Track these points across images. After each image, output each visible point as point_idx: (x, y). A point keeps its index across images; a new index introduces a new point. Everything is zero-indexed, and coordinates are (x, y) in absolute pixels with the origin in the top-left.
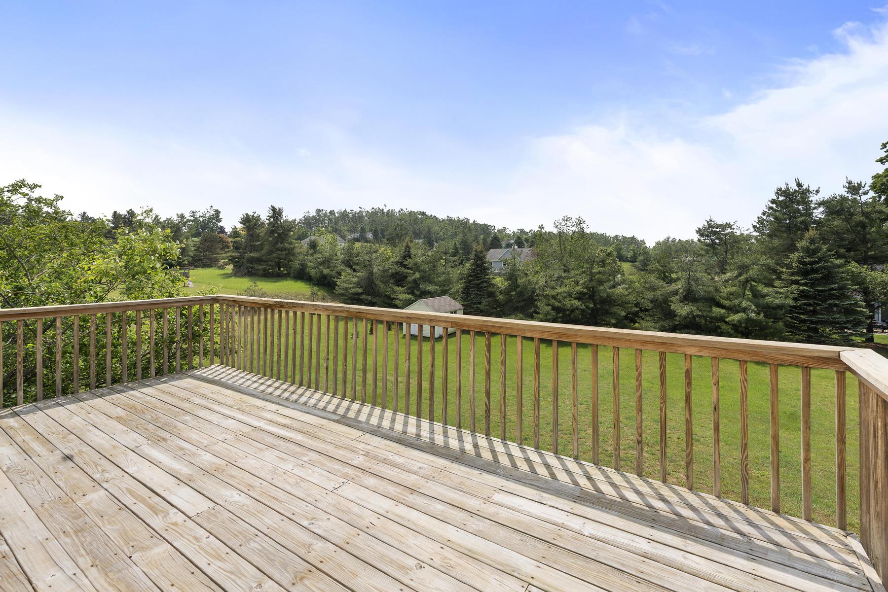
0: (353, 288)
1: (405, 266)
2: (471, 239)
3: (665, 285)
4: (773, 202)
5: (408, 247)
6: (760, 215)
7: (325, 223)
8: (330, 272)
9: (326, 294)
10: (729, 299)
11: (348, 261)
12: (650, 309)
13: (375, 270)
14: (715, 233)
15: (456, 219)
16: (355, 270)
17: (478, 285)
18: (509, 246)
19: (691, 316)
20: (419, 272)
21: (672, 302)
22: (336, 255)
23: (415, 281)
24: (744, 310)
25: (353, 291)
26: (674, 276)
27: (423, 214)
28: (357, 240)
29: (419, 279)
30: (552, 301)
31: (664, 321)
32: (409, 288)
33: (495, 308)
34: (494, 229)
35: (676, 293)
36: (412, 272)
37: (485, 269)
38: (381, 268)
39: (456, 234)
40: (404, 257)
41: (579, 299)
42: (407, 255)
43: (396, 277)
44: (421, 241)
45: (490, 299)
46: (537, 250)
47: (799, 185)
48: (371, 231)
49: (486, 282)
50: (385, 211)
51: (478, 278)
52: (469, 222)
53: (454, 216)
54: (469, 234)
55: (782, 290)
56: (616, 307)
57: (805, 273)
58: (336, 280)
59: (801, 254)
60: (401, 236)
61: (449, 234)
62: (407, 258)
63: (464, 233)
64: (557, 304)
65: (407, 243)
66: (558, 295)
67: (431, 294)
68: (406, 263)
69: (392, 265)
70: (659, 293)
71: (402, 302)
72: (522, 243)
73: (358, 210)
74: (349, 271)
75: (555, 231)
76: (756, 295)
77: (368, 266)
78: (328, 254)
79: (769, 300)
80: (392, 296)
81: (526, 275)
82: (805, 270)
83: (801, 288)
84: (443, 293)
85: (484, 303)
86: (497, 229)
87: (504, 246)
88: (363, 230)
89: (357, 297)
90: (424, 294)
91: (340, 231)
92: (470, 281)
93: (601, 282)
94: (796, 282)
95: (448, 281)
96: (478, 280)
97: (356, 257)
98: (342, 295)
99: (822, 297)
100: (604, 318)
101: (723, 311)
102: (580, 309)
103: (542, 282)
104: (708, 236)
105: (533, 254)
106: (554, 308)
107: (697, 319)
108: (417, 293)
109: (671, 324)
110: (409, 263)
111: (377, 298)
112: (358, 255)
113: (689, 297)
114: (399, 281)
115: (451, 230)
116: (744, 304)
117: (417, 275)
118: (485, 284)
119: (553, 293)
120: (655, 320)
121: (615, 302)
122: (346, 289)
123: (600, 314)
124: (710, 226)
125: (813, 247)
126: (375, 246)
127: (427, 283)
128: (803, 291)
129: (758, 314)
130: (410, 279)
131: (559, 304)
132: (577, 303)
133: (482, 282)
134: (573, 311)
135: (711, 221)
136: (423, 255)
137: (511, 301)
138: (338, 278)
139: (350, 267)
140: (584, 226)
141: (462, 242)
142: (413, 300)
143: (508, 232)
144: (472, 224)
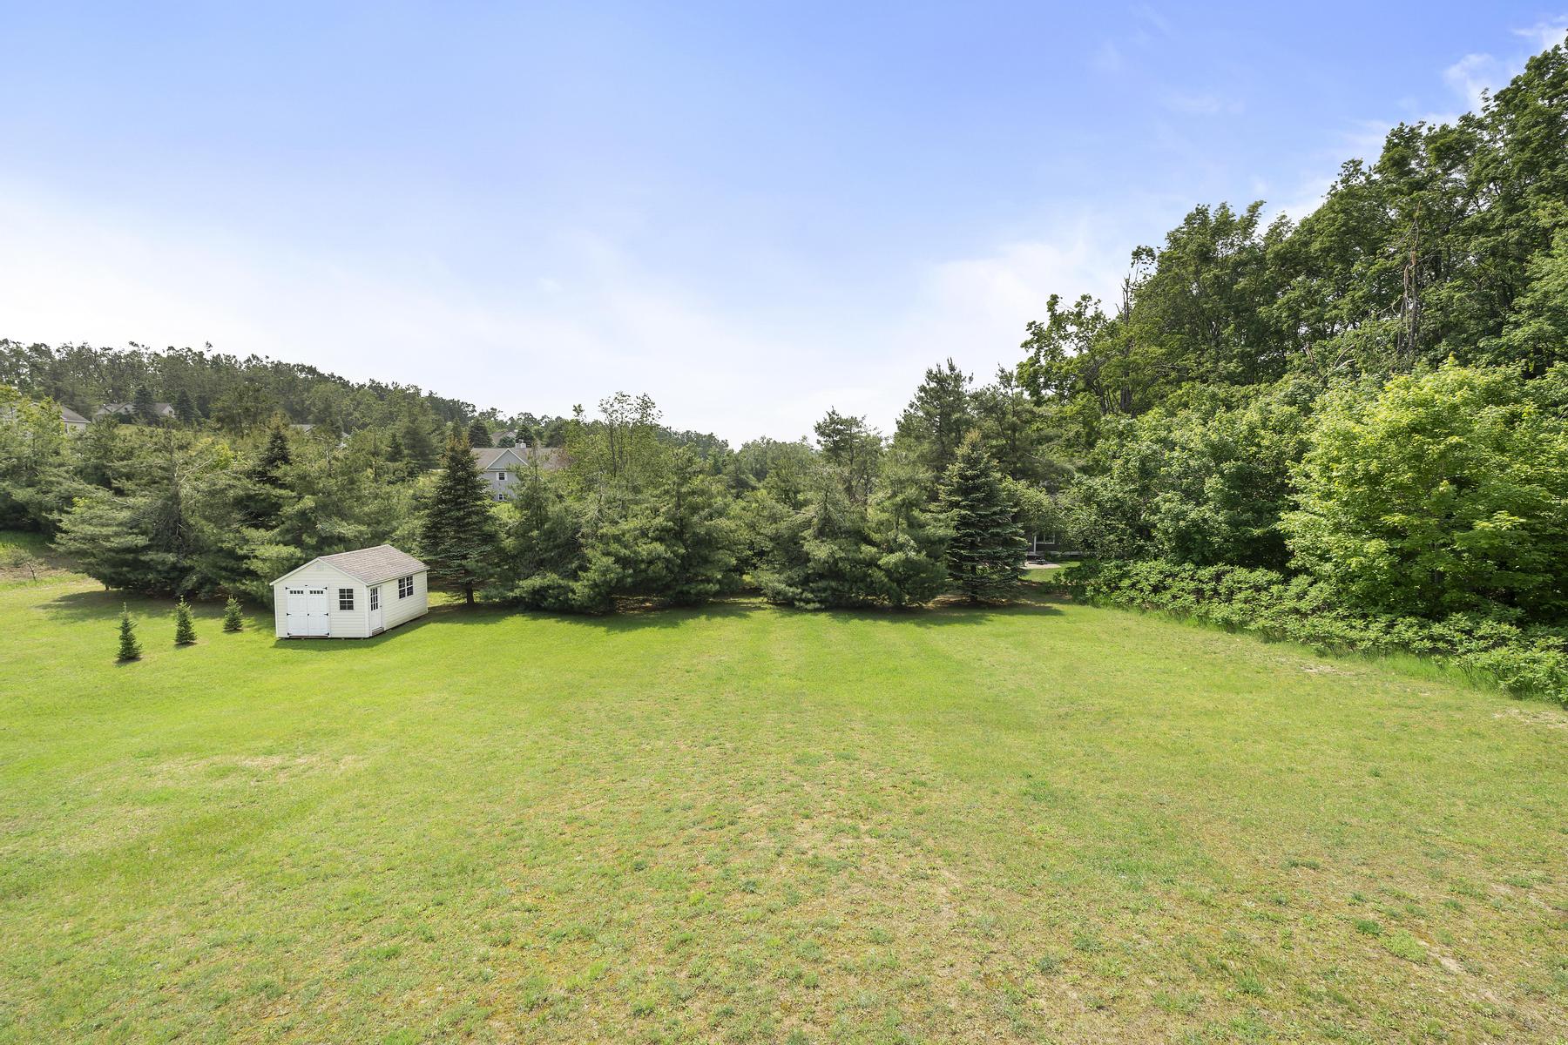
0: (117, 534)
1: (274, 482)
2: (428, 428)
3: (792, 512)
4: (923, 389)
5: (278, 437)
6: (907, 408)
7: (19, 375)
8: (39, 497)
9: (24, 553)
10: (878, 531)
11: (96, 468)
12: (769, 552)
13: (185, 490)
14: (839, 432)
15: (391, 387)
16: (119, 492)
17: (458, 519)
18: (506, 443)
19: (831, 560)
20: (313, 494)
21: (805, 539)
22: (57, 453)
23: (303, 514)
24: (901, 547)
25: (116, 542)
26: (800, 497)
27: (312, 370)
28: (126, 419)
29: (313, 510)
30: (614, 547)
31: (791, 569)
32: (288, 531)
33: (498, 565)
34: (474, 411)
35: (807, 524)
36: (294, 494)
37: (474, 487)
38: (203, 486)
39: (390, 417)
40: (271, 461)
41: (660, 539)
42: (279, 455)
43: (247, 507)
44: (307, 427)
45: (488, 548)
46: (569, 452)
47: (952, 368)
48: (168, 400)
49: (477, 513)
50: (208, 356)
51: (458, 505)
52: (419, 394)
53: (385, 380)
54: (424, 418)
55: (941, 516)
56: (721, 551)
57: (965, 491)
58: (55, 516)
59: (962, 465)
60: (256, 415)
61: (376, 415)
62: (279, 463)
63: (411, 414)
64: (624, 552)
65: (278, 428)
66: (623, 535)
67: (346, 544)
68: (276, 473)
69: (235, 478)
70: (783, 525)
71: (268, 564)
72: (532, 438)
73: (129, 349)
74: (103, 494)
75: (603, 418)
76: (914, 525)
77: (161, 480)
78: (27, 451)
79: (930, 530)
80: (240, 552)
81: (560, 497)
82: (966, 488)
83: (963, 512)
84: (377, 539)
85: (474, 554)
86: (479, 410)
87: (495, 442)
88: (144, 398)
89: (130, 557)
90: (329, 544)
91: (72, 396)
92: (440, 513)
93: (694, 509)
94: (957, 505)
95: (388, 513)
96: (459, 510)
97: (122, 459)
98: (82, 553)
99: (984, 523)
100: (702, 571)
101: (874, 550)
102: (664, 558)
103: (592, 511)
104: (829, 436)
105: (561, 459)
106: (619, 560)
107: (840, 564)
108: (312, 541)
109: (802, 574)
110: (286, 475)
111: (195, 557)
112: (129, 454)
113: (827, 529)
114: (258, 516)
115: (380, 408)
116: (902, 538)
117: (308, 502)
118: (475, 518)
119: (614, 530)
120: (775, 568)
121: (717, 542)
122: (93, 539)
123: (695, 564)
124: (833, 422)
125: (974, 455)
126: (186, 434)
127: (335, 519)
128: (964, 517)
129: (919, 552)
130: (288, 510)
131: (627, 552)
132: (659, 548)
133: (469, 514)
134: (650, 562)
135: (834, 413)
136: (322, 456)
137: (530, 548)
138: (61, 511)
139: (105, 482)
140: (654, 411)
141: (408, 433)
142: (300, 559)
143: (500, 417)
144: (427, 398)
